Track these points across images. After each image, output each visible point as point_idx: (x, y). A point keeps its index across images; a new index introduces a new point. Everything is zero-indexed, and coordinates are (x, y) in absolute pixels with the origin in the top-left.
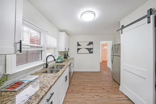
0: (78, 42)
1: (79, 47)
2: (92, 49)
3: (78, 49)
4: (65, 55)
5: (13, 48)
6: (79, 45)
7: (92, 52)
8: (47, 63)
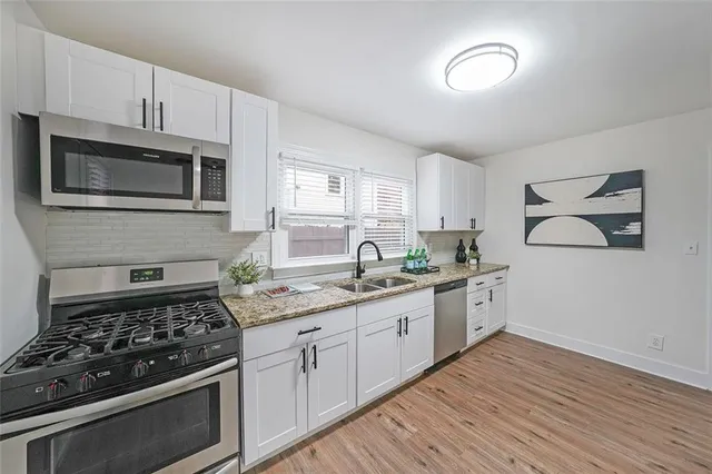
0: (528, 187)
1: (534, 211)
2: (639, 217)
3: (531, 223)
4: (461, 248)
5: (264, 220)
6: (532, 198)
7: (637, 242)
8: (359, 263)
